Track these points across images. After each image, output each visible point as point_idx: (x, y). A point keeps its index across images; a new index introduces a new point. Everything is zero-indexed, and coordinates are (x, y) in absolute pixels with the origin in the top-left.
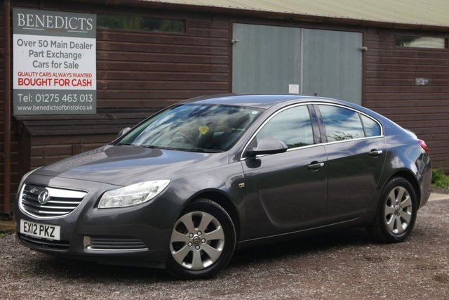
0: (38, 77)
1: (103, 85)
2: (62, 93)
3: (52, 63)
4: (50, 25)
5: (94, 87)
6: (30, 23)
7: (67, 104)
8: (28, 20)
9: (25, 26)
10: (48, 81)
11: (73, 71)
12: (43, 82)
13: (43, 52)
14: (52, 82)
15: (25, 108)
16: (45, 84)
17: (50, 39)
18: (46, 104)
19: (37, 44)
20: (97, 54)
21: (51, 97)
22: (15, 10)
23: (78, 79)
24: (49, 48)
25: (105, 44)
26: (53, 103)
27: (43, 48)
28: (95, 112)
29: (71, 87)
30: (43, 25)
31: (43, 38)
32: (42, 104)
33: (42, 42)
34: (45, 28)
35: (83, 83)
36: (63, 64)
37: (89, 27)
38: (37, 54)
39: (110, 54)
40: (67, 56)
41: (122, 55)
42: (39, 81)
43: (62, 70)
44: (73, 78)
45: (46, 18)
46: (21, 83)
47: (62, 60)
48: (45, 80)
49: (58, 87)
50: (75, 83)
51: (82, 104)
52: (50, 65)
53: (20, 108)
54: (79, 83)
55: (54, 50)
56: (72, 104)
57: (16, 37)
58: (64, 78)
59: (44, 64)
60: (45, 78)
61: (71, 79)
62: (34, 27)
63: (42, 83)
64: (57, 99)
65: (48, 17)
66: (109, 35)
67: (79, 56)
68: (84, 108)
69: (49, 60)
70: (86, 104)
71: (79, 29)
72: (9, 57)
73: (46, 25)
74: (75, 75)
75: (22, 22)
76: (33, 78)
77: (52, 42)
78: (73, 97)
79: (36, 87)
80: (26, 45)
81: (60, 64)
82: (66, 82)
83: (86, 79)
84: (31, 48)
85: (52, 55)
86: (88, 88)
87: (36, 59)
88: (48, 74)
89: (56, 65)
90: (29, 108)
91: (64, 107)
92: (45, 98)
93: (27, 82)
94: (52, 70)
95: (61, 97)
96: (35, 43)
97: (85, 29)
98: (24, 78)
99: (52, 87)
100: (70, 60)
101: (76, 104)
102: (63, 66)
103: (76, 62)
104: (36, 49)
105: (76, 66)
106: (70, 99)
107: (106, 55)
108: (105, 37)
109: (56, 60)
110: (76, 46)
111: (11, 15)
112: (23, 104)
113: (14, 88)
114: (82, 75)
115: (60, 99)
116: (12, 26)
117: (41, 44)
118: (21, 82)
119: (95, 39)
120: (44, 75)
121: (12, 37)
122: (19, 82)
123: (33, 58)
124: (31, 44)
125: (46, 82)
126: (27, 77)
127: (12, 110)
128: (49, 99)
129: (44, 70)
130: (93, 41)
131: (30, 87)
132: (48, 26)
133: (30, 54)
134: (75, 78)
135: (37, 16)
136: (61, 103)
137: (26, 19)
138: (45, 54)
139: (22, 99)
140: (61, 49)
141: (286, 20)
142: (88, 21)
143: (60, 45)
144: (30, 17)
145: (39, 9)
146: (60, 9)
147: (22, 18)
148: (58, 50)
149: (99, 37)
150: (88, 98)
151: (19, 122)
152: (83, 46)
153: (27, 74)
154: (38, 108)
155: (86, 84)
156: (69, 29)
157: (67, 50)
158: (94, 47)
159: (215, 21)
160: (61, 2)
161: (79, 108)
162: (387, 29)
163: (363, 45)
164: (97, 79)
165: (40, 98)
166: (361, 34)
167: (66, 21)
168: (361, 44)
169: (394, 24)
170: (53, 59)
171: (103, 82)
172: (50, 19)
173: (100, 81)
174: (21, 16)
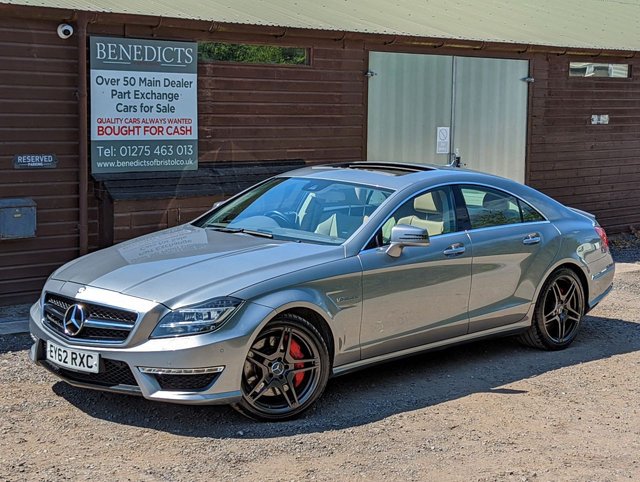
0: (124, 124)
1: (207, 133)
2: (153, 144)
3: (141, 107)
4: (139, 56)
5: (194, 136)
6: (113, 55)
7: (160, 157)
8: (110, 51)
9: (106, 59)
10: (136, 129)
11: (168, 115)
12: (130, 131)
13: (129, 93)
14: (141, 130)
15: (106, 165)
16: (131, 133)
17: (138, 75)
18: (133, 159)
19: (122, 82)
20: (198, 93)
21: (139, 149)
22: (91, 38)
23: (174, 125)
24: (137, 87)
25: (208, 80)
26: (141, 158)
27: (129, 88)
28: (196, 168)
29: (165, 137)
30: (130, 58)
31: (130, 74)
32: (128, 158)
33: (128, 80)
34: (132, 61)
35: (180, 132)
36: (155, 107)
37: (189, 60)
38: (122, 95)
39: (215, 93)
40: (161, 96)
41: (231, 94)
42: (124, 129)
43: (154, 114)
44: (168, 125)
45: (133, 48)
46: (101, 133)
47: (153, 102)
48: (131, 128)
49: (148, 137)
50: (171, 131)
51: (179, 158)
52: (138, 108)
53: (100, 165)
54: (176, 131)
55: (144, 89)
56: (167, 158)
57: (94, 73)
58: (157, 125)
59: (131, 107)
60: (131, 125)
61: (165, 126)
62: (118, 60)
63: (128, 132)
64: (147, 152)
65: (135, 46)
66: (214, 69)
67: (176, 96)
68: (182, 162)
69: (138, 103)
70: (185, 157)
71: (175, 62)
72: (86, 99)
73: (133, 57)
74: (170, 121)
75: (102, 54)
76: (116, 125)
77: (140, 79)
78: (168, 149)
79: (121, 137)
80: (107, 84)
81: (152, 107)
82: (159, 131)
83: (185, 125)
84: (114, 87)
85: (140, 96)
86: (187, 137)
87: (121, 101)
88: (135, 120)
89: (146, 109)
90: (112, 164)
91: (156, 162)
92: (133, 151)
93: (109, 131)
94: (140, 115)
95: (152, 149)
96: (118, 80)
97: (183, 63)
98: (105, 126)
99: (141, 137)
100: (164, 102)
101: (171, 158)
102: (155, 109)
103: (171, 104)
104: (121, 88)
105: (172, 109)
106: (164, 152)
107: (210, 94)
108: (209, 71)
109: (146, 102)
110: (172, 84)
111: (88, 45)
112: (104, 159)
113: (92, 139)
114: (179, 121)
115: (152, 151)
116: (88, 58)
117: (127, 82)
118: (101, 131)
119: (196, 75)
120: (130, 121)
121: (89, 73)
122: (99, 131)
123: (116, 100)
124: (114, 82)
125: (133, 131)
126: (109, 124)
127: (90, 168)
128: (138, 153)
129: (131, 115)
130: (193, 77)
131: (113, 137)
132: (135, 59)
133: (113, 95)
134: (170, 125)
135: (121, 46)
136: (153, 157)
137: (107, 50)
138: (132, 95)
139: (103, 153)
140: (152, 88)
141: (435, 47)
142: (188, 51)
143: (151, 83)
144: (113, 48)
145: (124, 36)
146: (151, 37)
147: (101, 48)
148: (148, 89)
149: (201, 71)
150: (188, 150)
151: (98, 182)
152: (181, 84)
153: (108, 121)
154: (123, 164)
155: (185, 132)
156: (164, 62)
157: (160, 89)
158: (195, 85)
159: (346, 49)
160: (152, 27)
161: (176, 162)
162: (558, 55)
163: (529, 76)
164: (199, 125)
165: (124, 151)
166: (527, 61)
167: (159, 51)
168: (526, 75)
169: (567, 49)
170: (142, 101)
171: (205, 129)
172: (138, 49)
173: (202, 128)
174: (101, 46)
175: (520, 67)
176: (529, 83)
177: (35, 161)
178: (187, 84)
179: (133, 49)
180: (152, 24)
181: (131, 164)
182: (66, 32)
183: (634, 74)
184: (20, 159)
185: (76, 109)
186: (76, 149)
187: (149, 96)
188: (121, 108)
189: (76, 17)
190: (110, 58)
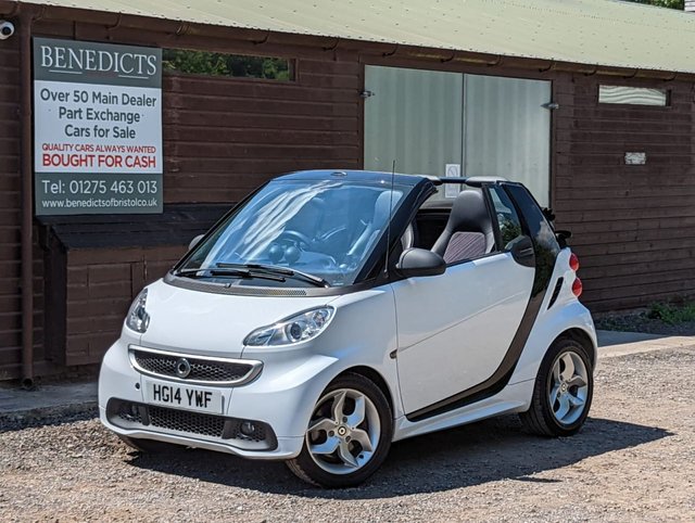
0: (74, 152)
1: (173, 164)
2: (110, 178)
3: (95, 129)
4: (92, 65)
5: (158, 169)
6: (61, 62)
7: (118, 196)
8: (57, 57)
9: (53, 67)
10: (89, 159)
11: (127, 142)
12: (81, 160)
13: (80, 111)
14: (96, 160)
15: (53, 204)
16: (83, 163)
17: (91, 88)
18: (86, 197)
19: (71, 97)
20: (163, 113)
21: (93, 185)
22: (35, 39)
23: (134, 155)
24: (89, 104)
25: (174, 98)
26: (96, 196)
27: (80, 105)
28: (161, 211)
29: (124, 169)
30: (81, 66)
31: (81, 87)
32: (80, 196)
33: (79, 94)
34: (84, 70)
35: (142, 163)
36: (111, 130)
37: (151, 70)
38: (72, 115)
39: (182, 114)
40: (118, 117)
41: (202, 116)
42: (75, 158)
43: (110, 140)
44: (126, 154)
45: (85, 53)
46: (47, 162)
47: (109, 124)
48: (83, 158)
49: (104, 169)
50: (131, 161)
51: (140, 197)
52: (92, 132)
53: (45, 204)
54: (137, 162)
55: (99, 107)
56: (125, 197)
57: (39, 85)
58: (114, 154)
59: (82, 129)
60: (84, 154)
61: (124, 156)
62: (67, 69)
63: (80, 162)
64: (102, 189)
65: (88, 52)
66: (181, 83)
67: (135, 118)
68: (144, 203)
69: (90, 124)
70: (148, 196)
71: (135, 73)
72: (30, 117)
73: (84, 65)
74: (130, 149)
75: (47, 61)
76: (65, 153)
77: (94, 94)
78: (127, 185)
79: (70, 169)
80: (54, 99)
81: (107, 130)
82: (117, 161)
83: (147, 155)
84: (63, 104)
85: (94, 116)
86: (150, 170)
87: (70, 121)
88: (88, 147)
89: (101, 133)
90: (61, 204)
91: (114, 202)
92: (85, 186)
93: (56, 160)
94: (94, 141)
95: (109, 185)
96: (67, 95)
97: (145, 74)
98: (52, 154)
99: (95, 169)
100: (123, 125)
101: (132, 197)
102: (111, 133)
103: (131, 127)
104: (71, 105)
105: (132, 134)
106: (122, 189)
108: (176, 86)
109: (102, 124)
110: (132, 101)
111: (32, 49)
112: (51, 197)
113: (36, 170)
114: (141, 149)
115: (108, 188)
116: (32, 66)
117: (78, 97)
118: (47, 160)
119: (160, 90)
120: (82, 148)
121: (32, 85)
122: (45, 160)
123: (65, 120)
124: (63, 96)
125: (86, 161)
126: (56, 152)
127: (34, 207)
128: (91, 189)
129: (83, 140)
130: (156, 93)
131: (61, 169)
132: (88, 68)
133: (61, 114)
134: (130, 154)
135: (71, 51)
136: (110, 195)
137: (53, 56)
138: (84, 115)
139: (49, 189)
140: (108, 106)
141: (442, 61)
142: (150, 60)
143: (107, 100)
144: (60, 53)
145: (74, 39)
146: (107, 40)
147: (48, 53)
148: (104, 107)
149: (166, 87)
150: (151, 188)
151: (45, 226)
152: (142, 102)
153: (56, 147)
154: (73, 204)
155: (147, 164)
156: (121, 72)
157: (114, 108)
158: (159, 103)
159: (338, 62)
160: (107, 27)
161: (136, 203)
162: (586, 74)
163: (552, 102)
164: (164, 155)
165: (76, 187)
166: (549, 83)
167: (116, 59)
168: (548, 101)
169: (597, 67)
170: (96, 122)
171: (172, 160)
172: (91, 55)
173: (168, 159)
174: (47, 50)
175: (541, 90)
176: (552, 110)
178: (149, 102)
179: (84, 55)
180: (110, 23)
181: (83, 203)
182: (6, 31)
183: (674, 102)
185: (19, 131)
186: (18, 184)
187: (104, 116)
188: (70, 131)
189: (18, 12)
190: (57, 65)
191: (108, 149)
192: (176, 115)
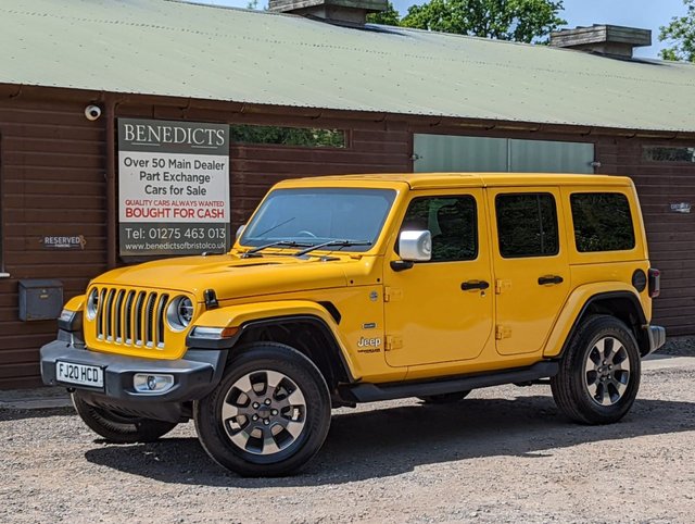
0: (153, 206)
1: (239, 216)
2: (183, 227)
3: (171, 188)
4: (168, 138)
5: (226, 219)
6: (142, 137)
7: (191, 240)
8: (139, 133)
9: (135, 140)
10: (166, 211)
11: (199, 198)
12: (159, 213)
13: (158, 174)
14: (171, 212)
15: (135, 247)
16: (161, 215)
17: (167, 156)
18: (163, 242)
19: (150, 164)
20: (230, 175)
21: (169, 232)
22: (119, 119)
23: (205, 208)
24: (166, 169)
25: (241, 163)
26: (173, 240)
27: (158, 170)
29: (195, 219)
30: (159, 139)
31: (158, 156)
32: (158, 241)
33: (157, 161)
34: (161, 142)
35: (212, 214)
36: (185, 189)
37: (220, 141)
38: (151, 177)
39: (248, 175)
40: (191, 178)
41: (265, 177)
42: (153, 211)
43: (184, 197)
44: (199, 207)
45: (162, 129)
47: (184, 184)
48: (161, 211)
49: (179, 219)
50: (201, 213)
51: (211, 241)
52: (168, 191)
53: (128, 247)
54: (207, 214)
55: (174, 171)
56: (198, 241)
57: (122, 155)
58: (187, 208)
59: (160, 189)
60: (161, 208)
61: (196, 209)
62: (147, 142)
63: (157, 215)
64: (177, 235)
65: (164, 128)
66: (247, 151)
67: (207, 179)
68: (214, 246)
69: (167, 185)
70: (217, 240)
71: (206, 143)
72: (114, 180)
73: (162, 138)
74: (201, 204)
75: (130, 136)
76: (145, 207)
77: (170, 161)
78: (199, 232)
79: (149, 220)
80: (136, 165)
81: (182, 189)
82: (190, 213)
83: (216, 208)
84: (143, 169)
85: (170, 178)
86: (219, 220)
87: (149, 183)
88: (165, 202)
89: (176, 191)
90: (141, 247)
91: (187, 246)
92: (162, 233)
93: (137, 213)
95: (182, 232)
96: (147, 162)
97: (214, 144)
98: (133, 207)
99: (171, 219)
100: (195, 185)
101: (203, 241)
102: (185, 191)
103: (202, 186)
104: (150, 169)
105: (203, 192)
106: (195, 235)
108: (242, 154)
109: (176, 184)
110: (203, 166)
111: (116, 127)
112: (133, 241)
113: (120, 221)
114: (211, 204)
115: (182, 235)
116: (116, 140)
117: (156, 164)
118: (130, 213)
119: (228, 157)
120: (160, 203)
121: (117, 155)
122: (127, 213)
123: (145, 182)
124: (143, 163)
125: (163, 213)
126: (137, 206)
127: (118, 250)
128: (167, 235)
129: (161, 197)
130: (225, 160)
131: (142, 219)
132: (165, 141)
133: (141, 177)
134: (201, 207)
135: (150, 128)
136: (183, 240)
137: (135, 132)
138: (161, 177)
139: (131, 235)
140: (182, 170)
141: (487, 129)
142: (219, 133)
143: (181, 165)
144: (141, 129)
145: (154, 118)
146: (182, 119)
147: (130, 130)
148: (178, 171)
149: (233, 154)
150: (220, 234)
152: (212, 166)
153: (137, 203)
154: (152, 246)
155: (217, 216)
156: (194, 144)
157: (191, 171)
158: (227, 167)
159: (389, 131)
160: (181, 108)
161: (207, 246)
162: (628, 137)
163: (595, 160)
164: (231, 208)
165: (153, 234)
166: (592, 145)
167: (189, 133)
168: (592, 159)
169: (637, 131)
170: (172, 183)
171: (239, 212)
172: (167, 131)
173: (234, 211)
174: (130, 129)
175: (584, 151)
176: (595, 167)
177: (62, 242)
179: (162, 131)
180: (182, 105)
181: (161, 246)
182: (94, 113)
184: (47, 240)
185: (104, 191)
186: (104, 232)
187: (179, 178)
188: (150, 190)
189: (103, 99)
190: (138, 139)
191: (182, 203)
192: (242, 177)
